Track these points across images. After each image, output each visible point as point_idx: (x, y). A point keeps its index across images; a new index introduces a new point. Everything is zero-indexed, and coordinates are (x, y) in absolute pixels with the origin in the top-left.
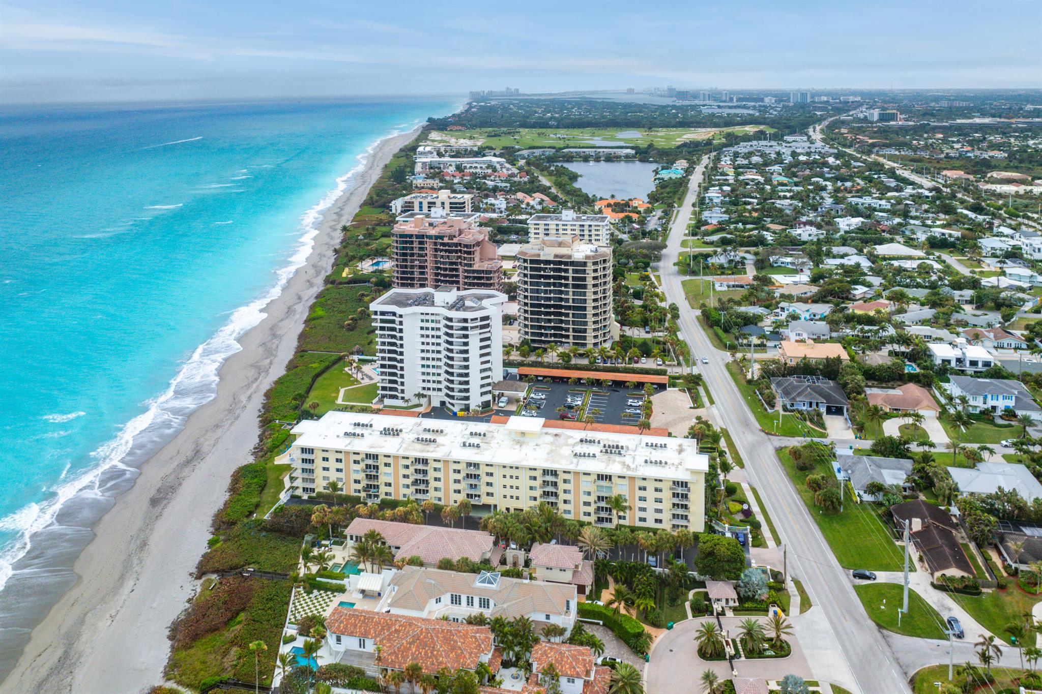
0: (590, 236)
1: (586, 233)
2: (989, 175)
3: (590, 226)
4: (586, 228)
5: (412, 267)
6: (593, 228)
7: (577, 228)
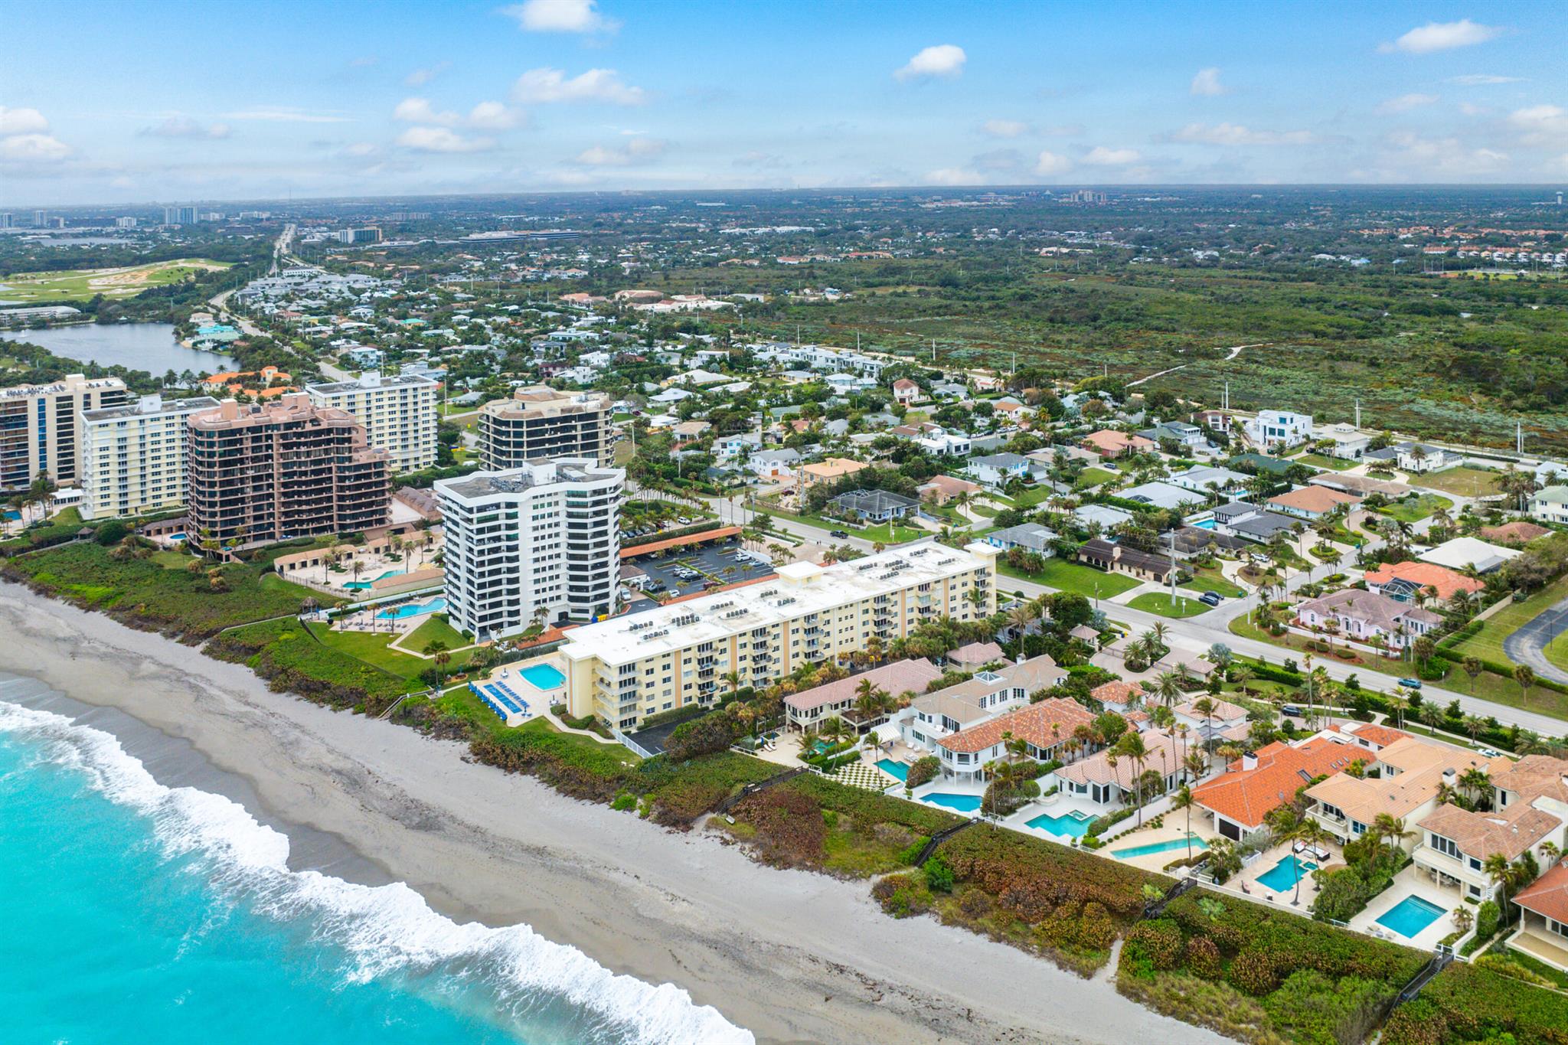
0: (416, 403)
1: (410, 400)
2: (617, 296)
3: (415, 389)
4: (410, 393)
5: (242, 481)
6: (420, 392)
7: (398, 395)
